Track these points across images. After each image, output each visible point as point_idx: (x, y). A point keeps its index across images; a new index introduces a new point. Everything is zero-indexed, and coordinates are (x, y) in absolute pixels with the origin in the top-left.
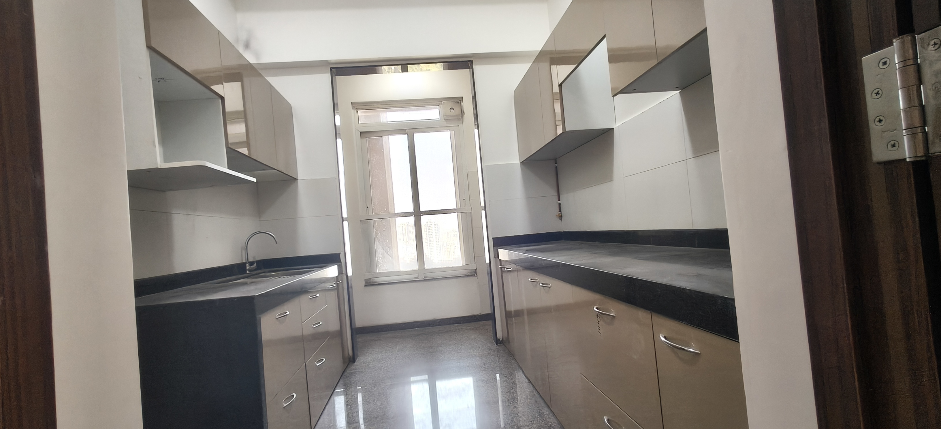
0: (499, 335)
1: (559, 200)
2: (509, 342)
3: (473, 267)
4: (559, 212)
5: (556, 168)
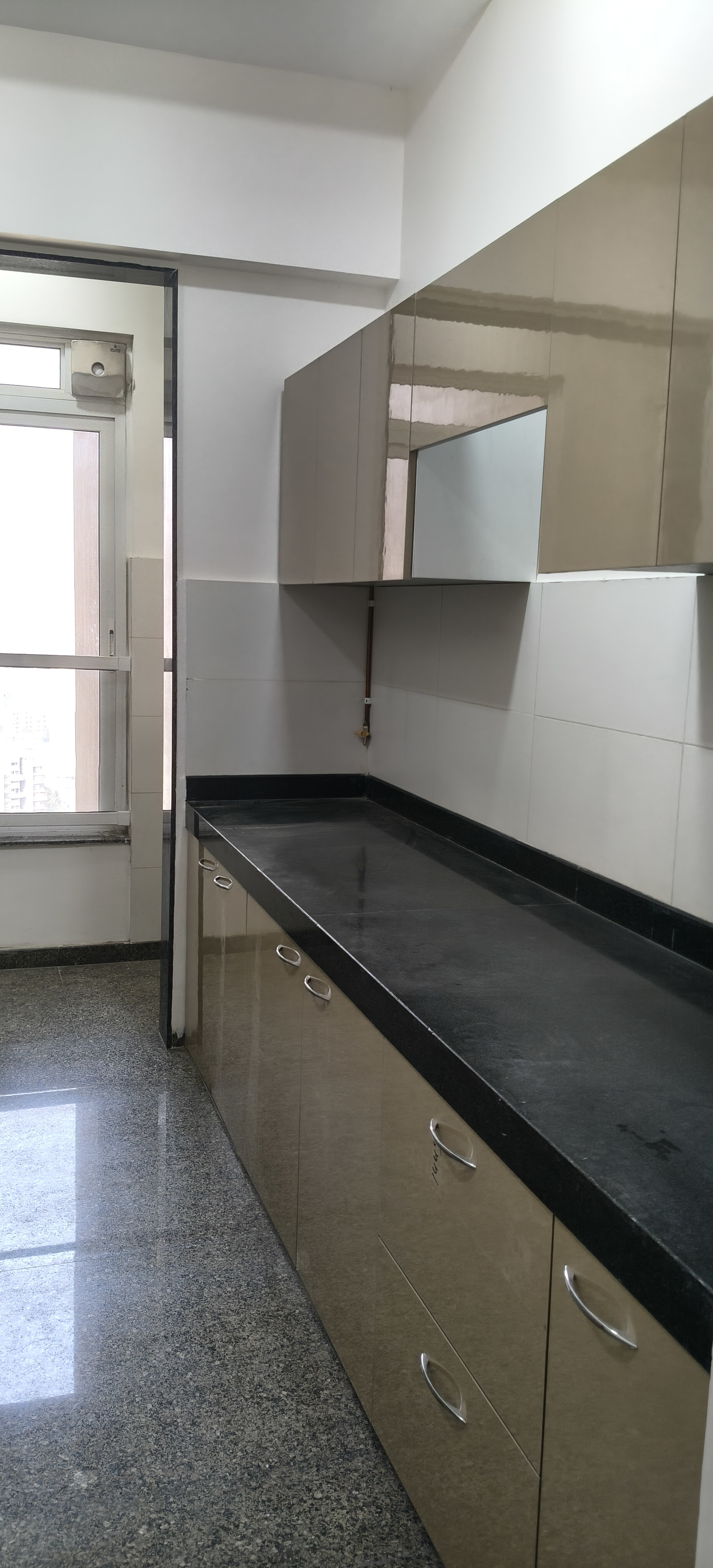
0: (178, 1023)
1: (368, 695)
2: (200, 1043)
3: (122, 817)
4: (364, 725)
5: (371, 610)
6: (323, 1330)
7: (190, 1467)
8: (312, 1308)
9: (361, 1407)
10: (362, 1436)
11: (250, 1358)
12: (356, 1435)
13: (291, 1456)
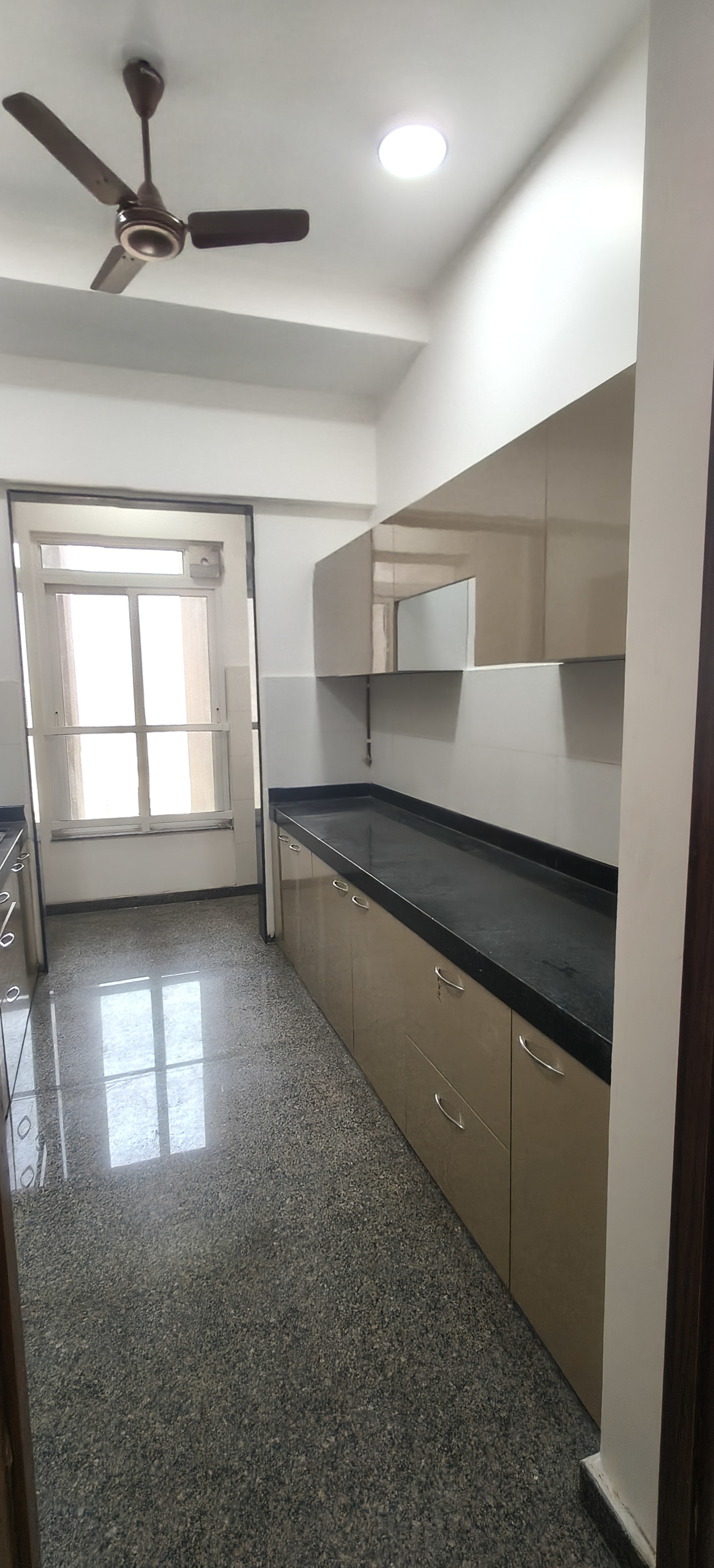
0: (271, 930)
1: (369, 737)
2: (285, 940)
3: (228, 815)
4: (368, 755)
5: (368, 690)
6: (374, 1090)
7: (310, 1166)
8: (365, 1077)
9: (399, 1129)
10: (402, 1145)
11: (334, 1107)
12: (398, 1145)
13: (364, 1157)
